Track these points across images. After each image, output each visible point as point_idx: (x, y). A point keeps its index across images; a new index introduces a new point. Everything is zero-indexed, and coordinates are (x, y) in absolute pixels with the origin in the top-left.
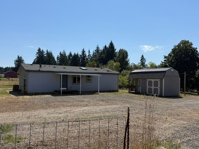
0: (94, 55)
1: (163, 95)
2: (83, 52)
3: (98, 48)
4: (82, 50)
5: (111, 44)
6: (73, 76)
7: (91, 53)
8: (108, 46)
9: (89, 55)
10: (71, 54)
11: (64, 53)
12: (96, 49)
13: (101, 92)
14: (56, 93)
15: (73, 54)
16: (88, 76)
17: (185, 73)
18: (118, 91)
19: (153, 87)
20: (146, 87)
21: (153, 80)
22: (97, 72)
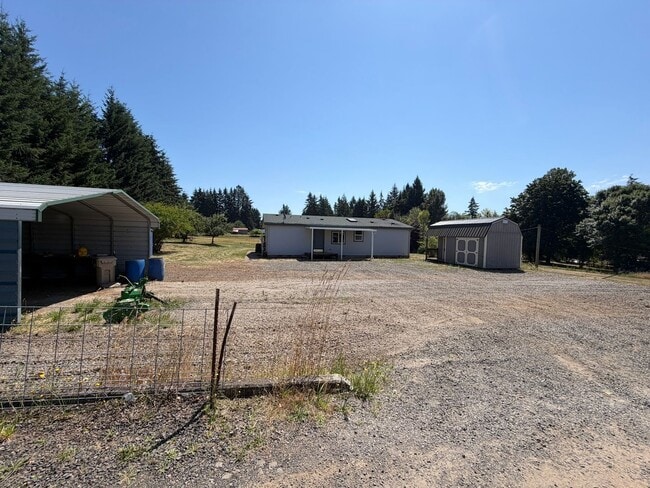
0: (389, 200)
1: (484, 266)
2: (373, 196)
3: (395, 188)
4: (370, 193)
5: (417, 182)
6: (332, 231)
7: (385, 198)
8: (411, 185)
9: (381, 200)
10: (354, 200)
11: (344, 198)
12: (391, 190)
13: (375, 257)
14: (304, 257)
15: (357, 200)
16: (358, 232)
17: (539, 228)
18: (408, 257)
19: (466, 252)
20: (455, 251)
21: (467, 240)
22: (372, 225)
